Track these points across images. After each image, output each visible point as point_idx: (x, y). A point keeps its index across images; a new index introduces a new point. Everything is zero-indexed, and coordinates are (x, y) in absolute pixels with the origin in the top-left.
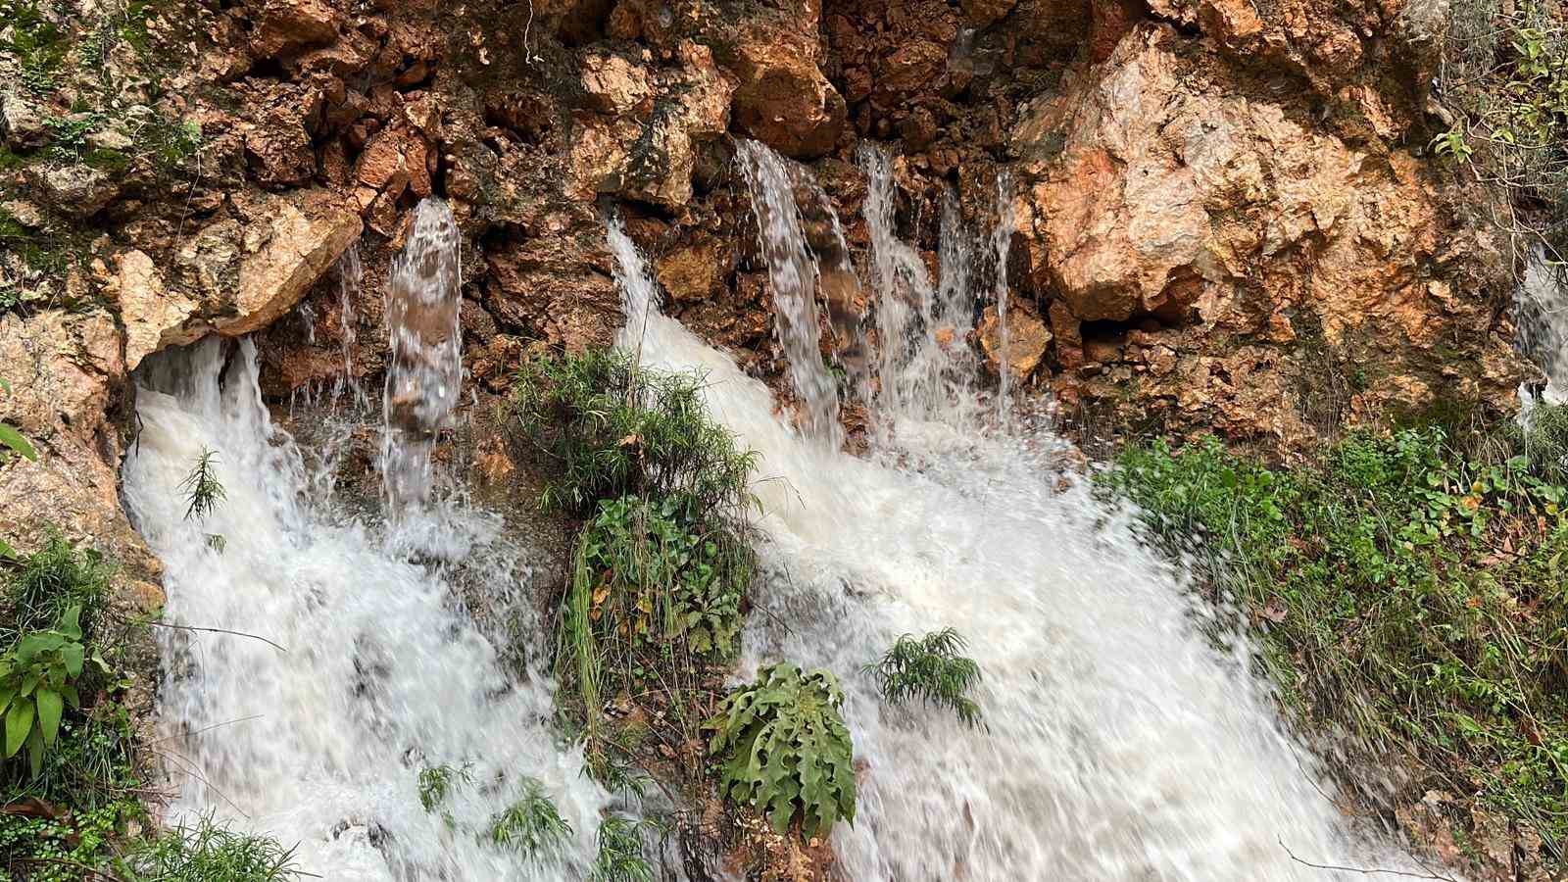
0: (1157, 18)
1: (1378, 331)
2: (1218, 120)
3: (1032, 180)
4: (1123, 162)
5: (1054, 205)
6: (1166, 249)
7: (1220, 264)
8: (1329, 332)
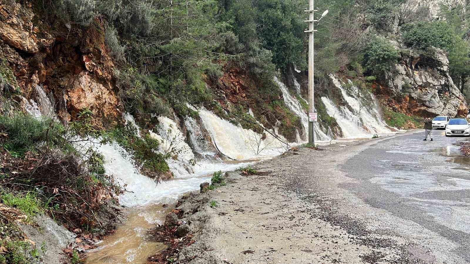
0: (87, 71)
1: (111, 115)
2: (96, 86)
3: (68, 92)
4: (84, 91)
5: (72, 96)
6: (91, 104)
7: (97, 106)
8: (105, 115)
